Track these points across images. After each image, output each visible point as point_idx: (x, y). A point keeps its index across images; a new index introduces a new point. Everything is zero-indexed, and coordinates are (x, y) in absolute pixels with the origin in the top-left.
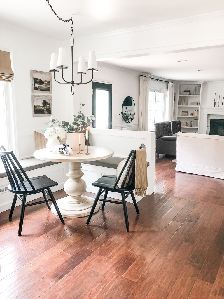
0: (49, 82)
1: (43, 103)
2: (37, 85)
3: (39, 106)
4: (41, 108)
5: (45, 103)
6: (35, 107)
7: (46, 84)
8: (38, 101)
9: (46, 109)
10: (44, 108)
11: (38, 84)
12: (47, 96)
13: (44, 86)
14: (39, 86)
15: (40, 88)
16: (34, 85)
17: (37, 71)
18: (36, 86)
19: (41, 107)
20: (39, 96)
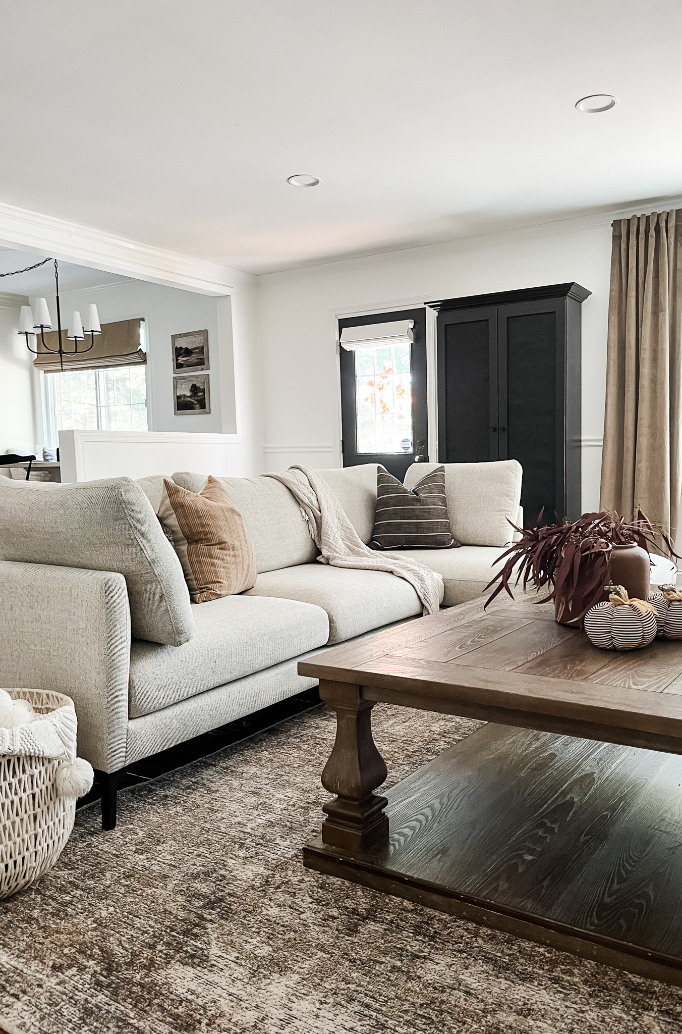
0: (202, 348)
1: (191, 391)
2: (181, 360)
3: (185, 396)
4: (188, 399)
5: (194, 389)
6: (178, 397)
7: (196, 353)
8: (184, 386)
9: (197, 400)
10: (192, 398)
11: (183, 357)
12: (197, 377)
13: (193, 358)
14: (184, 361)
15: (186, 363)
16: (177, 360)
17: (180, 334)
18: (179, 361)
19: (188, 397)
20: (184, 378)
